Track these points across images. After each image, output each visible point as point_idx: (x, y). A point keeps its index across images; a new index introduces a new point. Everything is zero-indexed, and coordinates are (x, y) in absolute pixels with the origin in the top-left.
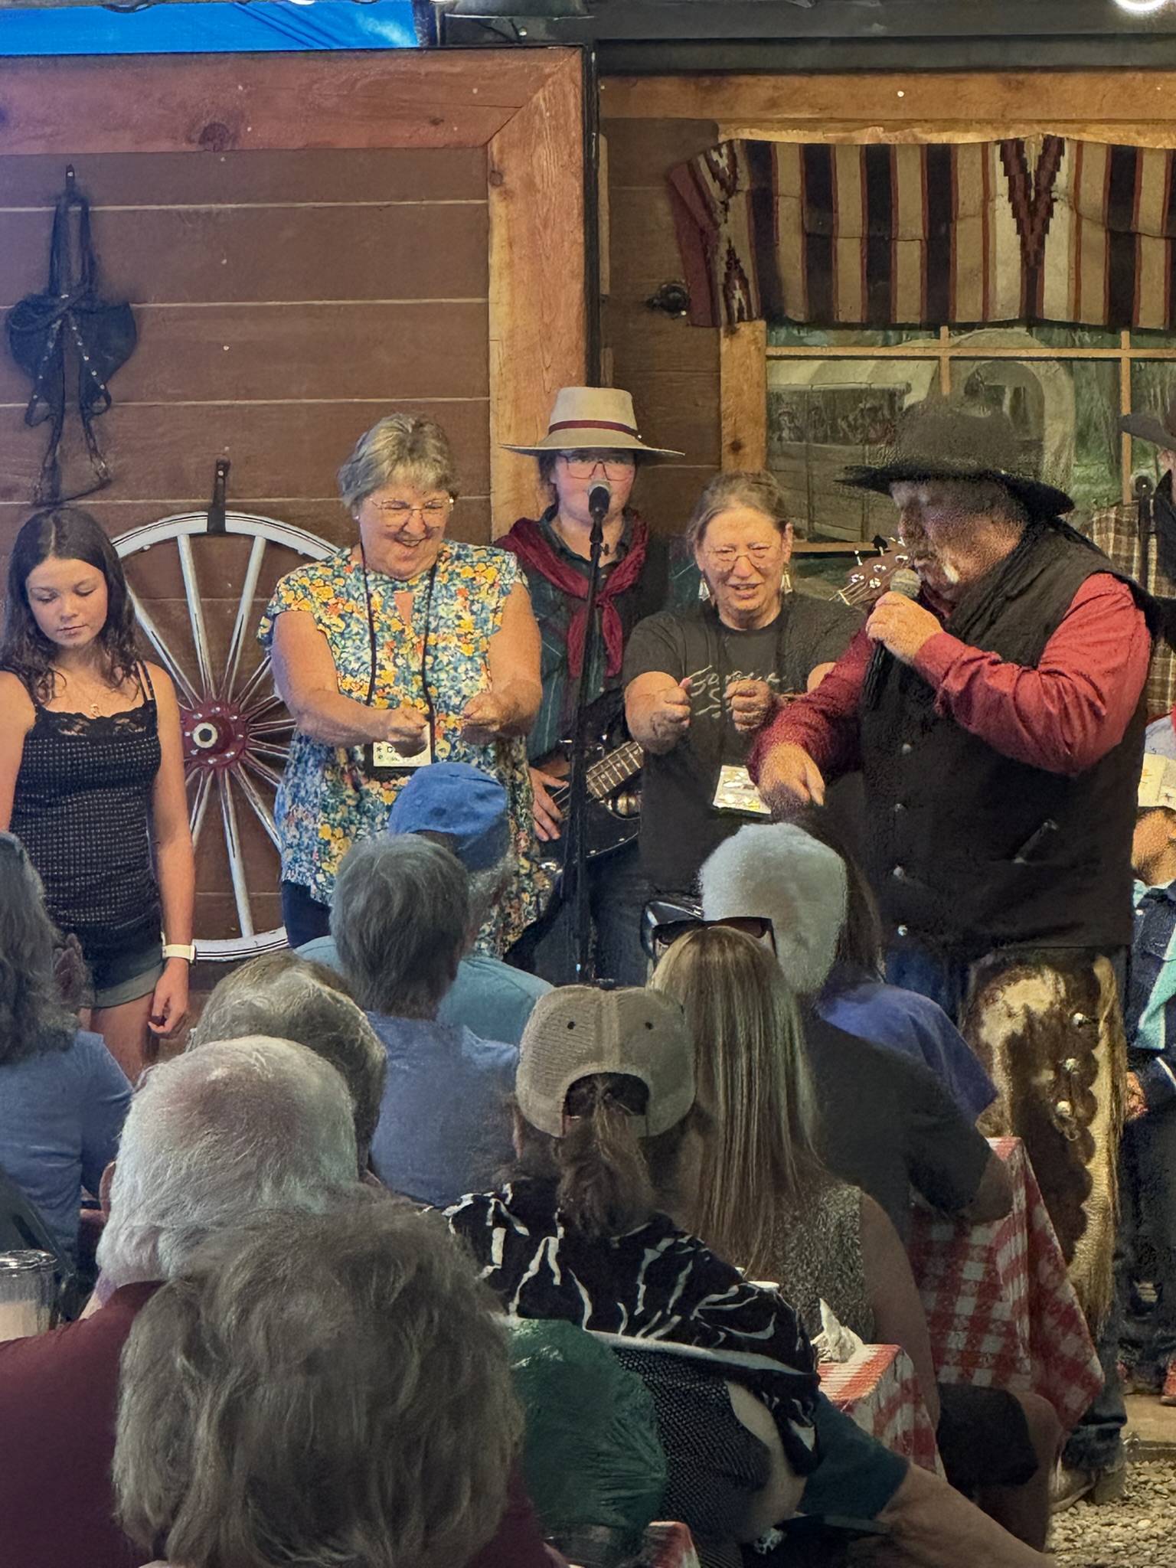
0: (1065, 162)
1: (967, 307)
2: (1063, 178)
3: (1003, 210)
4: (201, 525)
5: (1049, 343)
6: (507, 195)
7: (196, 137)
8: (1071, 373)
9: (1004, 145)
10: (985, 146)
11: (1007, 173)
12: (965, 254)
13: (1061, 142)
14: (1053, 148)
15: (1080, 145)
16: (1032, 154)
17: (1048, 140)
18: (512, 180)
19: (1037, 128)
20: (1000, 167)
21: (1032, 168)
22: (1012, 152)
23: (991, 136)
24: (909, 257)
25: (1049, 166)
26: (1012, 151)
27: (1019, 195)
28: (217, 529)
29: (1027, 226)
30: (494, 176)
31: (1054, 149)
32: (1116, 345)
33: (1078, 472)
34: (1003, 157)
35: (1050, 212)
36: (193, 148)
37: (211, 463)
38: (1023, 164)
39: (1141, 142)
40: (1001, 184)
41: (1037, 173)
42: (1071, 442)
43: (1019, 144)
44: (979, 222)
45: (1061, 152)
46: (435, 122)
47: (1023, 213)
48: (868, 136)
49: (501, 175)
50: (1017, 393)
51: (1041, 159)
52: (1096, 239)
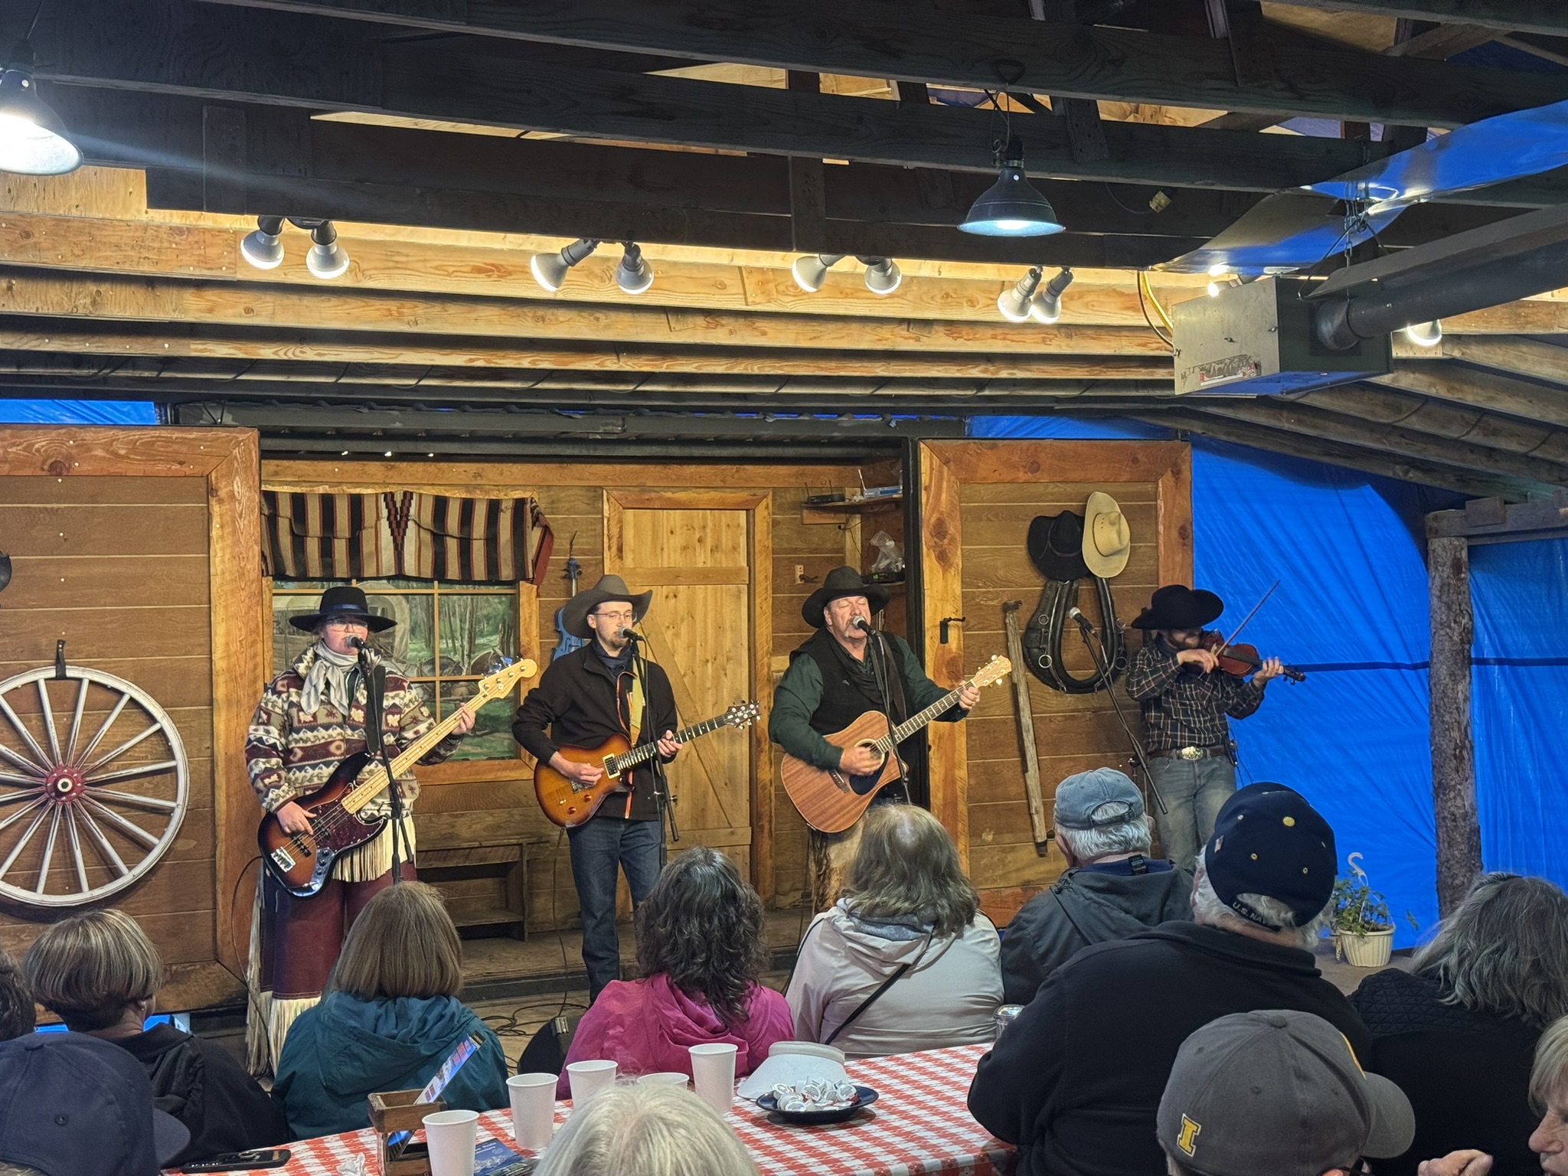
0: (413, 502)
1: (369, 570)
2: (413, 511)
3: (384, 525)
4: (52, 673)
5: (398, 587)
6: (220, 501)
7: (46, 467)
8: (408, 601)
9: (386, 494)
10: (377, 495)
11: (387, 507)
12: (367, 547)
13: (412, 493)
15: (420, 495)
16: (398, 498)
17: (405, 493)
18: (223, 493)
19: (400, 487)
20: (383, 504)
21: (398, 505)
22: (389, 498)
23: (379, 490)
24: (340, 548)
25: (407, 504)
26: (389, 496)
27: (392, 518)
28: (61, 676)
29: (396, 530)
30: (211, 491)
31: (408, 495)
32: (433, 588)
34: (385, 499)
35: (406, 526)
36: (44, 473)
37: (55, 640)
38: (394, 503)
39: (447, 495)
40: (385, 513)
41: (401, 508)
42: (407, 635)
43: (392, 494)
44: (373, 531)
45: (412, 498)
46: (181, 463)
47: (394, 526)
48: (322, 489)
49: (217, 491)
51: (403, 502)
52: (427, 537)
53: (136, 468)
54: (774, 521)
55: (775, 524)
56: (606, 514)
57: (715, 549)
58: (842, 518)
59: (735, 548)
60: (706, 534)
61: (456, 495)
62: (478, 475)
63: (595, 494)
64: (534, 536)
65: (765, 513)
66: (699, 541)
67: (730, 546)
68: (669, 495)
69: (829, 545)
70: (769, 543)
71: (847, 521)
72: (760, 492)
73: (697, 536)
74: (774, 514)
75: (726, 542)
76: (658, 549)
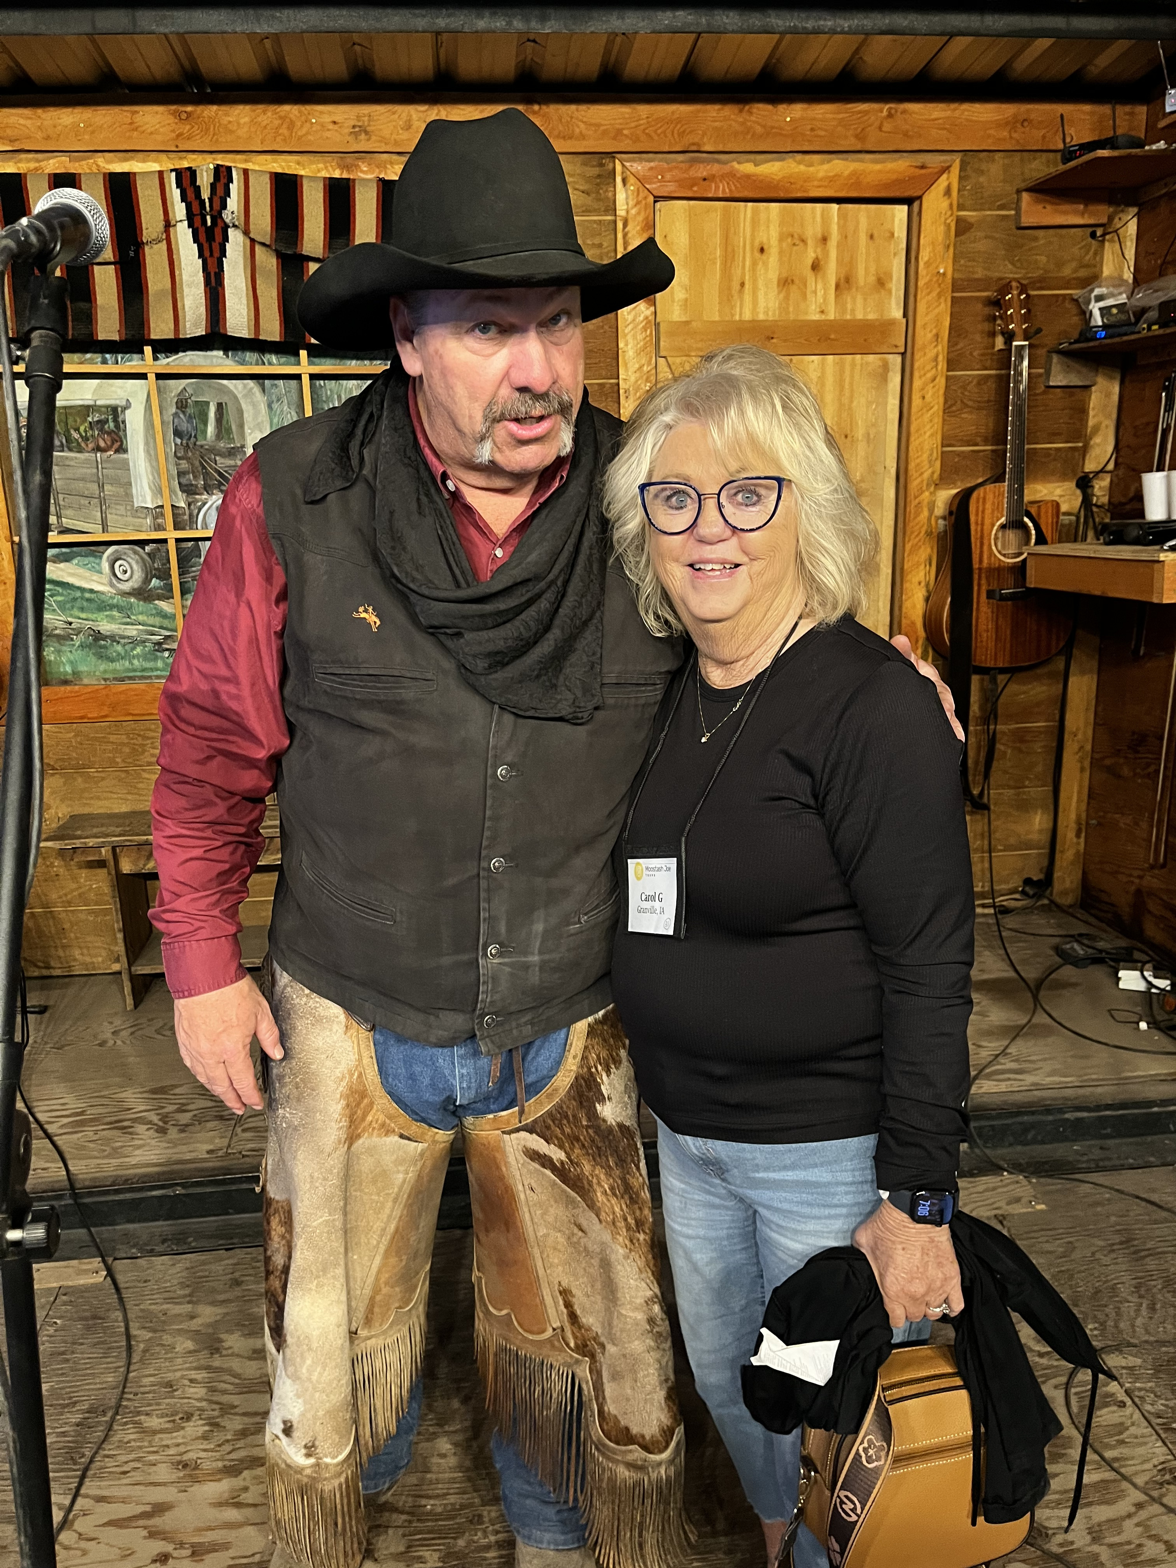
0: (234, 188)
1: (160, 325)
2: (233, 203)
5: (242, 363)
8: (263, 388)
9: (179, 173)
10: (161, 173)
11: (184, 198)
12: (155, 278)
13: (229, 169)
14: (222, 175)
15: (246, 172)
19: (209, 158)
20: (176, 193)
22: (186, 180)
23: (166, 164)
24: (106, 284)
26: (187, 176)
29: (206, 250)
34: (179, 184)
35: (226, 239)
38: (197, 190)
39: (302, 173)
40: (179, 210)
41: (210, 199)
44: (164, 245)
45: (230, 179)
47: (202, 237)
48: (57, 168)
51: (213, 186)
52: (268, 261)
54: (959, 220)
55: (962, 228)
56: (621, 212)
57: (844, 284)
58: (1099, 213)
59: (881, 283)
60: (826, 254)
61: (316, 173)
62: (360, 130)
63: (599, 169)
65: (945, 204)
66: (816, 267)
67: (872, 279)
68: (747, 168)
69: (1067, 272)
70: (945, 267)
71: (1111, 219)
72: (935, 161)
73: (811, 255)
74: (961, 207)
75: (863, 275)
76: (736, 286)
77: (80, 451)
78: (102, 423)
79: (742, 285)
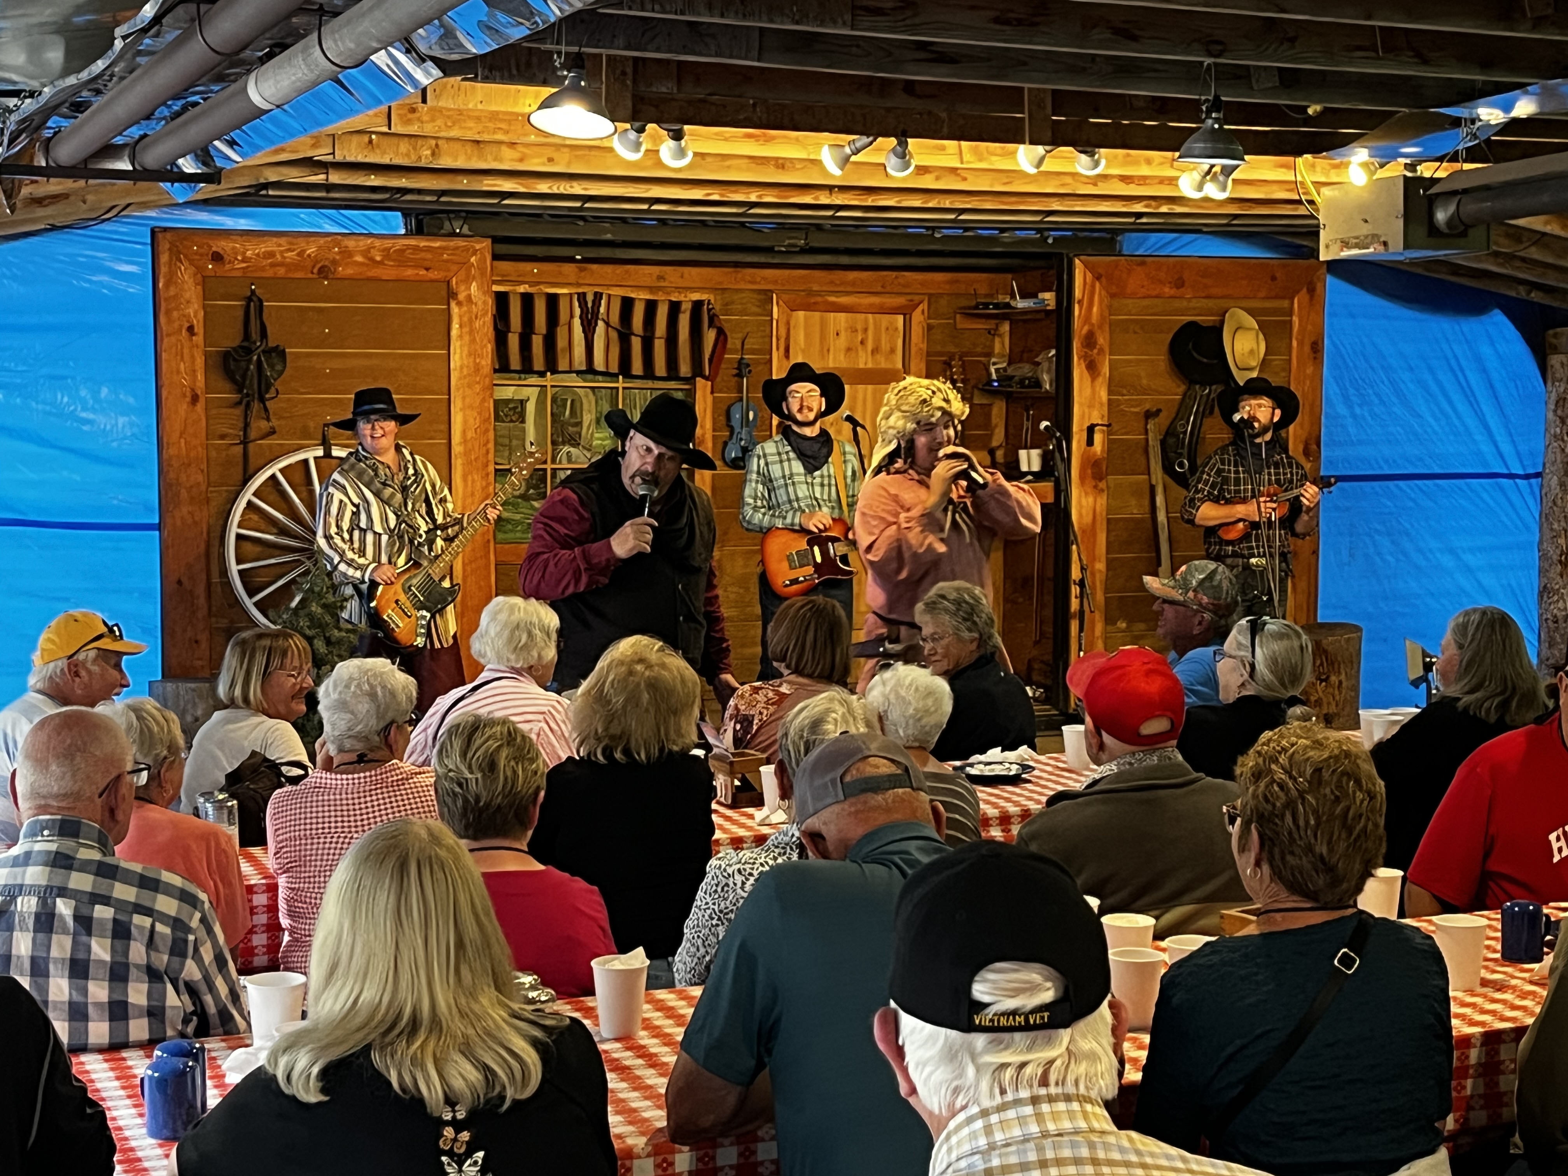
0: (603, 302)
1: (563, 365)
2: (602, 310)
3: (577, 322)
4: (320, 452)
5: (585, 381)
6: (459, 304)
7: (315, 271)
8: (594, 393)
9: (579, 294)
10: (571, 294)
11: (580, 306)
12: (561, 343)
13: (601, 294)
14: (598, 296)
15: (609, 296)
16: (590, 298)
17: (596, 293)
18: (461, 297)
19: (591, 288)
20: (576, 304)
21: (590, 305)
22: (582, 297)
23: (573, 290)
24: (537, 342)
25: (597, 303)
27: (584, 316)
28: (328, 455)
29: (587, 328)
30: (451, 295)
32: (618, 382)
33: (597, 435)
34: (579, 300)
35: (596, 324)
36: (315, 276)
37: (322, 423)
38: (586, 303)
39: (633, 295)
40: (577, 311)
41: (592, 307)
42: (594, 423)
43: (584, 294)
44: (567, 329)
45: (601, 298)
46: (427, 269)
47: (585, 324)
48: (522, 289)
49: (456, 294)
50: (573, 401)
51: (594, 302)
52: (614, 335)
53: (388, 273)
54: (928, 325)
55: (930, 328)
56: (775, 316)
57: (875, 351)
58: (990, 324)
59: (893, 351)
60: (867, 338)
61: (641, 296)
62: (660, 278)
63: (766, 297)
64: (710, 337)
65: (922, 318)
66: (862, 343)
67: (888, 348)
68: (832, 299)
69: (979, 350)
70: (924, 346)
71: (997, 325)
72: (917, 298)
73: (860, 338)
74: (929, 318)
75: (885, 346)
76: (825, 350)
77: (503, 422)
78: (515, 408)
79: (828, 350)
